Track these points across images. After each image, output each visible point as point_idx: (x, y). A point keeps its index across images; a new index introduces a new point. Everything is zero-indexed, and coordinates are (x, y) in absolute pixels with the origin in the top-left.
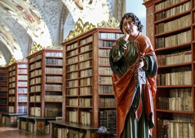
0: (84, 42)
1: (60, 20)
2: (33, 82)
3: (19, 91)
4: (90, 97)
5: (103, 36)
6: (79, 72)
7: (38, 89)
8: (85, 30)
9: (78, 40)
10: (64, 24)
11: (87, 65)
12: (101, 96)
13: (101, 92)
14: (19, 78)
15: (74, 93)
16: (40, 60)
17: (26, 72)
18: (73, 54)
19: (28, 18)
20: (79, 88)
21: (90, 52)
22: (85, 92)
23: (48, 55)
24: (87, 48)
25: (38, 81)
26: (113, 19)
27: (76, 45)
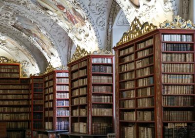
0: (142, 46)
1: (109, 20)
2: (76, 93)
3: (59, 104)
4: (151, 110)
5: (167, 38)
6: (136, 80)
7: (83, 101)
8: (144, 31)
9: (134, 43)
10: (112, 24)
11: (147, 72)
12: (166, 109)
13: (165, 103)
14: (58, 88)
15: (131, 105)
16: (85, 67)
17: (66, 81)
18: (127, 59)
19: (70, 19)
20: (136, 100)
21: (151, 57)
22: (145, 103)
23: (95, 61)
24: (146, 53)
25: (83, 91)
26: (178, 18)
27: (131, 50)
